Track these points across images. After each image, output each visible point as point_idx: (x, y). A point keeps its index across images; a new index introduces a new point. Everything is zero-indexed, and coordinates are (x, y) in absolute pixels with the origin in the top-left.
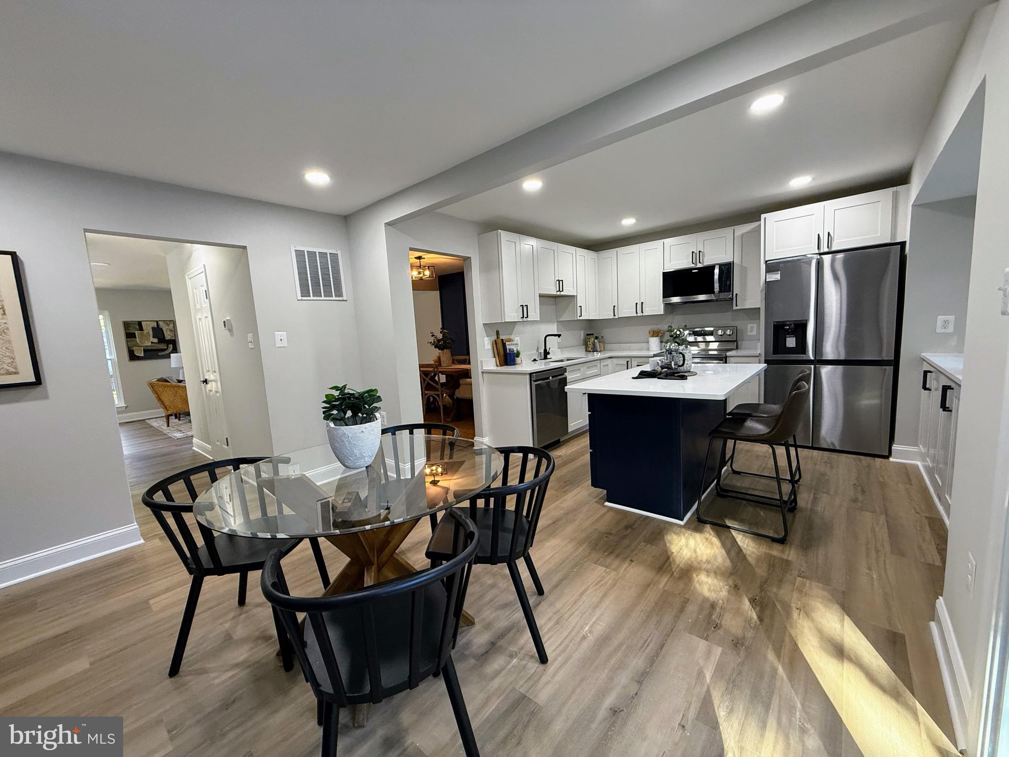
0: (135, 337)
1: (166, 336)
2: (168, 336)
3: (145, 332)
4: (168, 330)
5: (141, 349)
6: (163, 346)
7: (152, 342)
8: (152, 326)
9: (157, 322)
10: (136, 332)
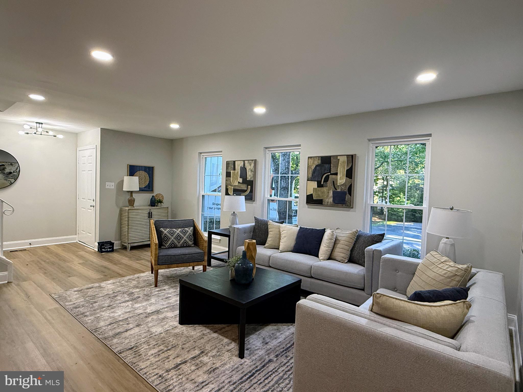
0: (230, 177)
1: (247, 176)
2: (249, 176)
3: (236, 171)
4: (250, 170)
5: (232, 187)
6: (244, 187)
7: (239, 183)
8: (241, 165)
9: (244, 161)
10: (232, 171)
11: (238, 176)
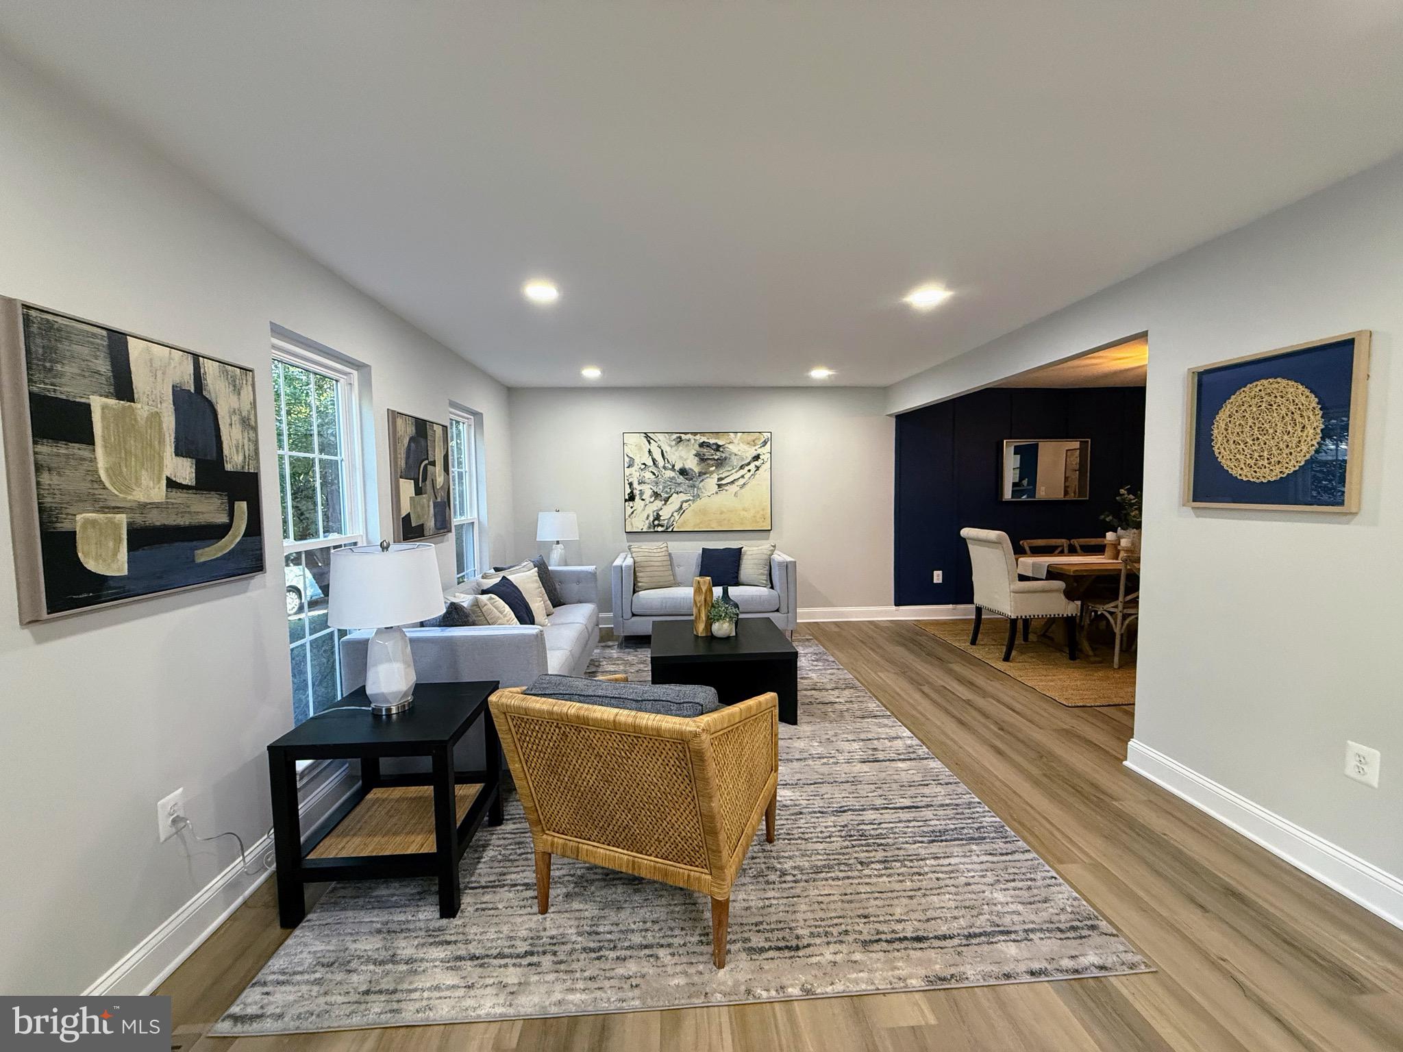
0: (89, 440)
1: (226, 451)
2: (232, 448)
3: (141, 409)
4: (235, 418)
5: (111, 521)
6: (209, 509)
7: (172, 484)
8: (174, 378)
9: (194, 358)
10: (97, 404)
11: (161, 441)
